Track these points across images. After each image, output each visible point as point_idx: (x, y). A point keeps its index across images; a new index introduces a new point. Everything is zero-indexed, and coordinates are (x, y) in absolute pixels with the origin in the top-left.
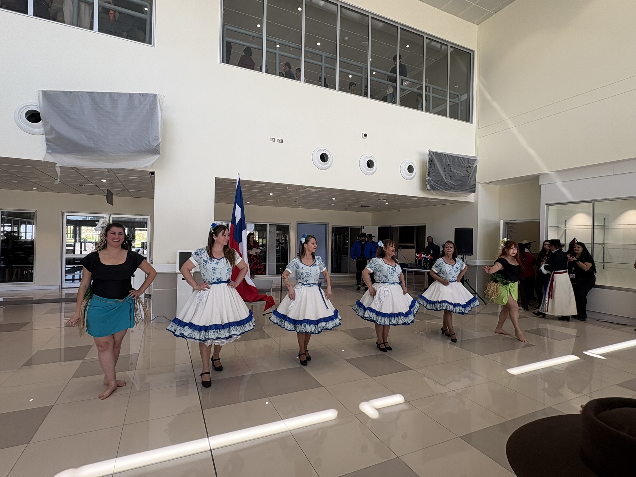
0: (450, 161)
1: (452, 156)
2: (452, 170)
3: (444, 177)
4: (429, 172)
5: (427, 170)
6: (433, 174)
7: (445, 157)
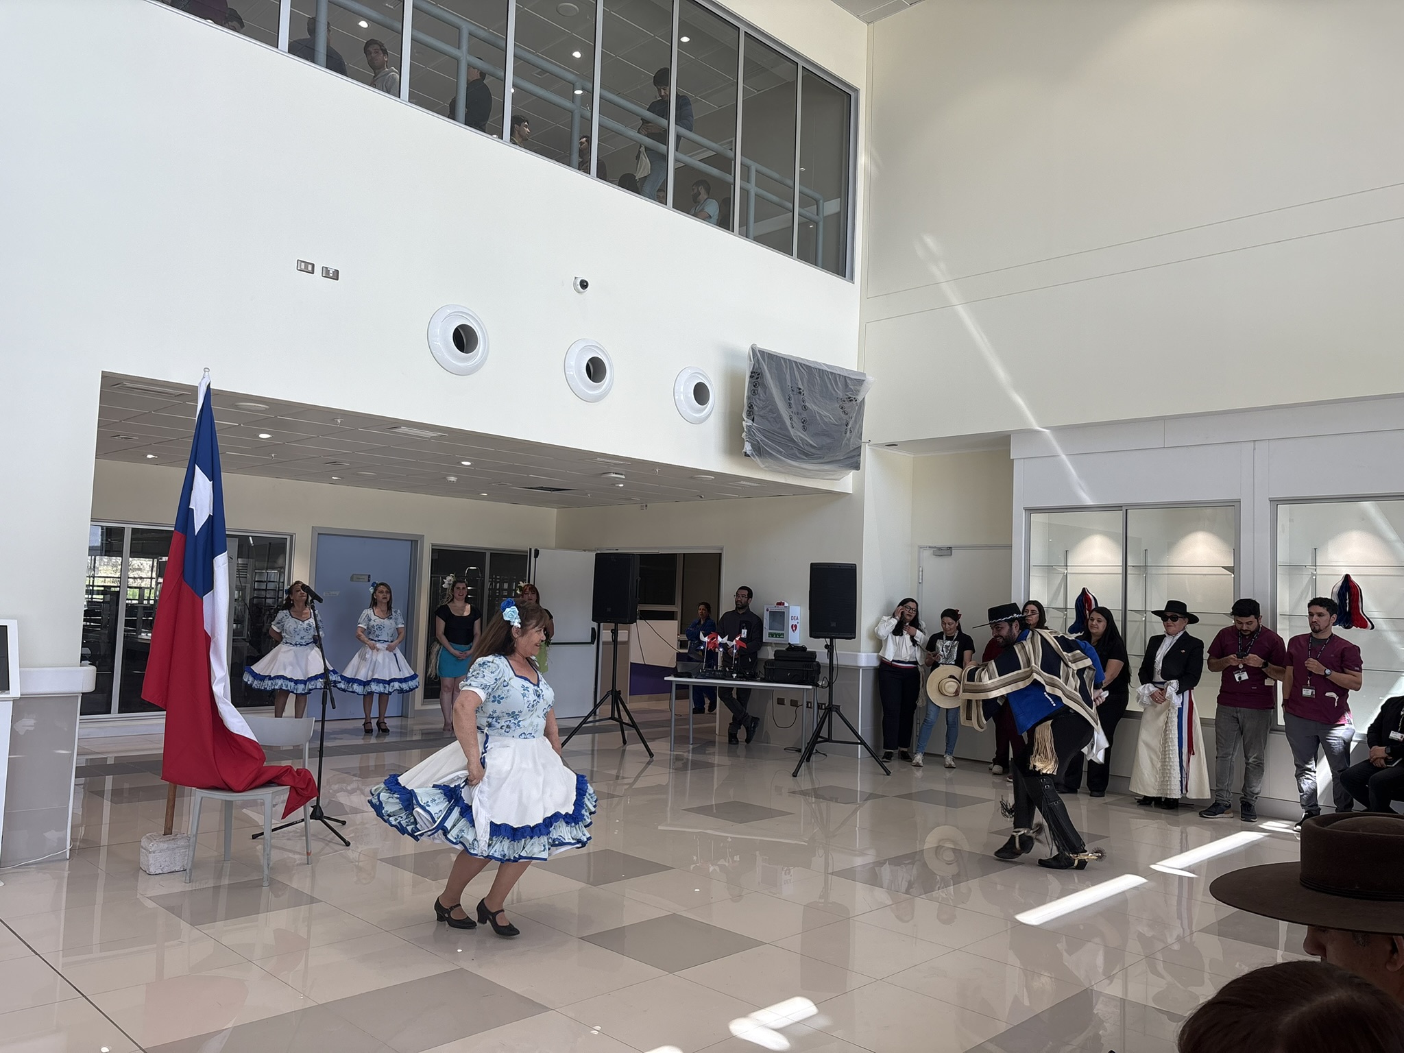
0: (802, 380)
1: (807, 366)
2: (807, 404)
3: (788, 422)
4: (750, 407)
5: (745, 400)
6: (761, 413)
7: (791, 368)
